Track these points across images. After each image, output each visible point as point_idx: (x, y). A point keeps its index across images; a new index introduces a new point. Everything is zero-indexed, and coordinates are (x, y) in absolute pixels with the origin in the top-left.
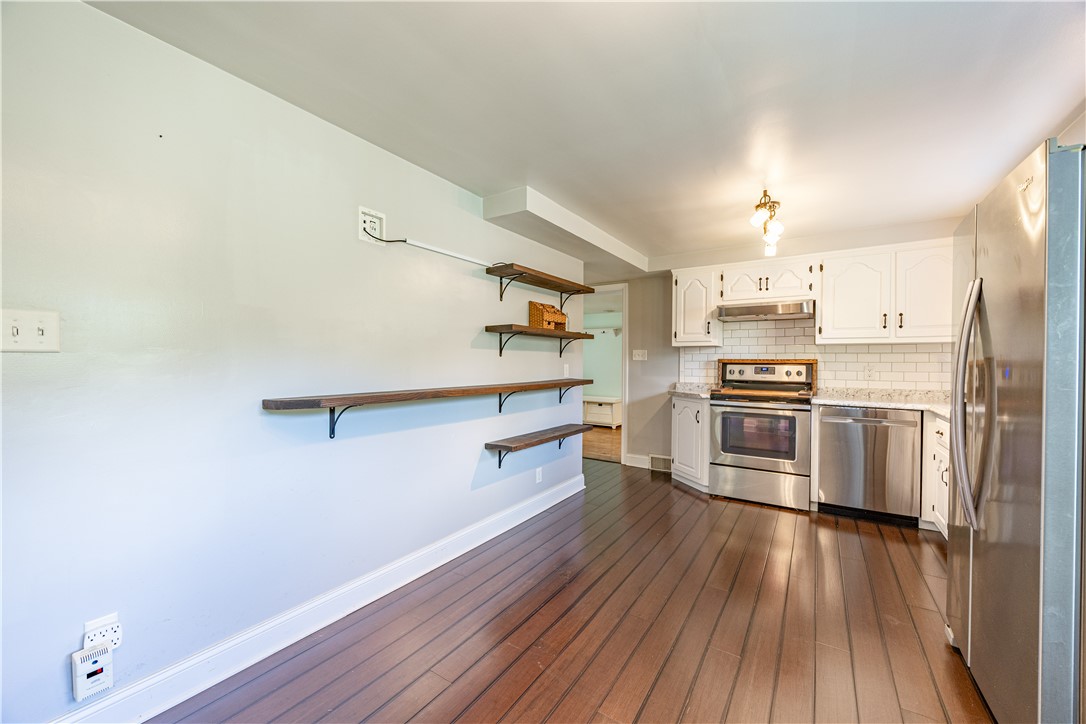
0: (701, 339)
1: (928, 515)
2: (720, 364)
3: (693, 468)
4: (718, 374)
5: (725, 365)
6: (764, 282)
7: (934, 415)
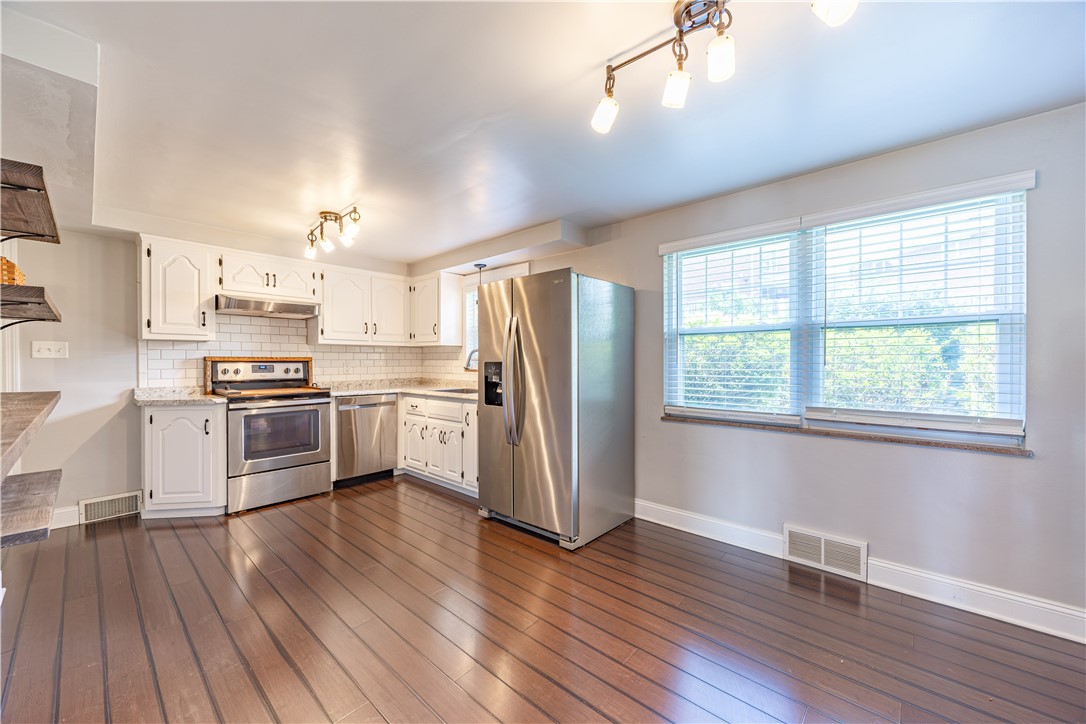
0: (193, 331)
1: (401, 464)
2: (209, 363)
3: (198, 492)
4: (205, 374)
5: (215, 363)
6: (271, 278)
7: (405, 395)
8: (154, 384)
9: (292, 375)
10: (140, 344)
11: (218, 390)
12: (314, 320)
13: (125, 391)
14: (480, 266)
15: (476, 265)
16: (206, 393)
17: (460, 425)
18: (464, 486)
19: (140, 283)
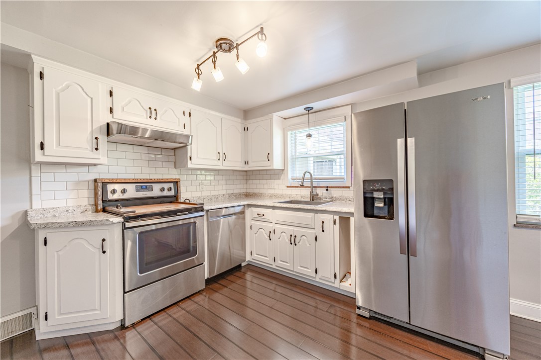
1: (248, 258)
2: (100, 185)
3: (96, 310)
4: (96, 194)
5: (104, 184)
6: (154, 112)
7: (249, 206)
8: (47, 205)
9: (166, 193)
10: (33, 167)
11: (109, 208)
12: (183, 149)
13: (19, 212)
14: (309, 109)
15: (305, 109)
16: (97, 211)
17: (313, 231)
18: (318, 280)
19: (33, 107)
